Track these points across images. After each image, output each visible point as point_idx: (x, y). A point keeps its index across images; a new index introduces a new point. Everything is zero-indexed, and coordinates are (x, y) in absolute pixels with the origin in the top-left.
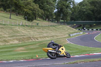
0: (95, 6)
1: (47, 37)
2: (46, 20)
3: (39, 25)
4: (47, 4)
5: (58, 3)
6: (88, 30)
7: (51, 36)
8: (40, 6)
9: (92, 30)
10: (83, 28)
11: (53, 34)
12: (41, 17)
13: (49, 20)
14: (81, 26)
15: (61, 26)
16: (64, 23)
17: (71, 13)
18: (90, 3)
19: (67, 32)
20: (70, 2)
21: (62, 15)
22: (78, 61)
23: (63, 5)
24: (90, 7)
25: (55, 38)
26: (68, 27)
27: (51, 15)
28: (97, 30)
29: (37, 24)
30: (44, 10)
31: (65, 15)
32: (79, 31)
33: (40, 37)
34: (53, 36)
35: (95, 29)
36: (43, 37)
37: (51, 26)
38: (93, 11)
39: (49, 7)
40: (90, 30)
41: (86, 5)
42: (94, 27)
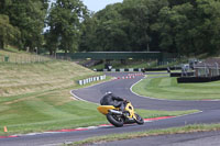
0: (132, 19)
1: (28, 86)
2: (25, 50)
3: (10, 60)
4: (28, 15)
5: (52, 13)
6: (118, 70)
7: (37, 86)
8: (11, 19)
9: (127, 70)
10: (107, 67)
11: (41, 80)
12: (15, 44)
13: (32, 50)
14: (101, 62)
15: (58, 63)
16: (64, 56)
17: (81, 33)
18: (120, 12)
19: (72, 76)
20: (78, 11)
21: (60, 38)
22: (94, 138)
23: (63, 16)
24: (120, 21)
25: (46, 88)
26: (74, 64)
27: (38, 38)
28: (136, 70)
29: (7, 58)
30: (22, 28)
31: (68, 39)
32: (99, 73)
33: (13, 88)
34: (41, 85)
35: (131, 70)
36: (18, 88)
37: (37, 62)
38: (127, 30)
39: (31, 21)
40: (122, 70)
41: (113, 16)
42: (130, 63)
